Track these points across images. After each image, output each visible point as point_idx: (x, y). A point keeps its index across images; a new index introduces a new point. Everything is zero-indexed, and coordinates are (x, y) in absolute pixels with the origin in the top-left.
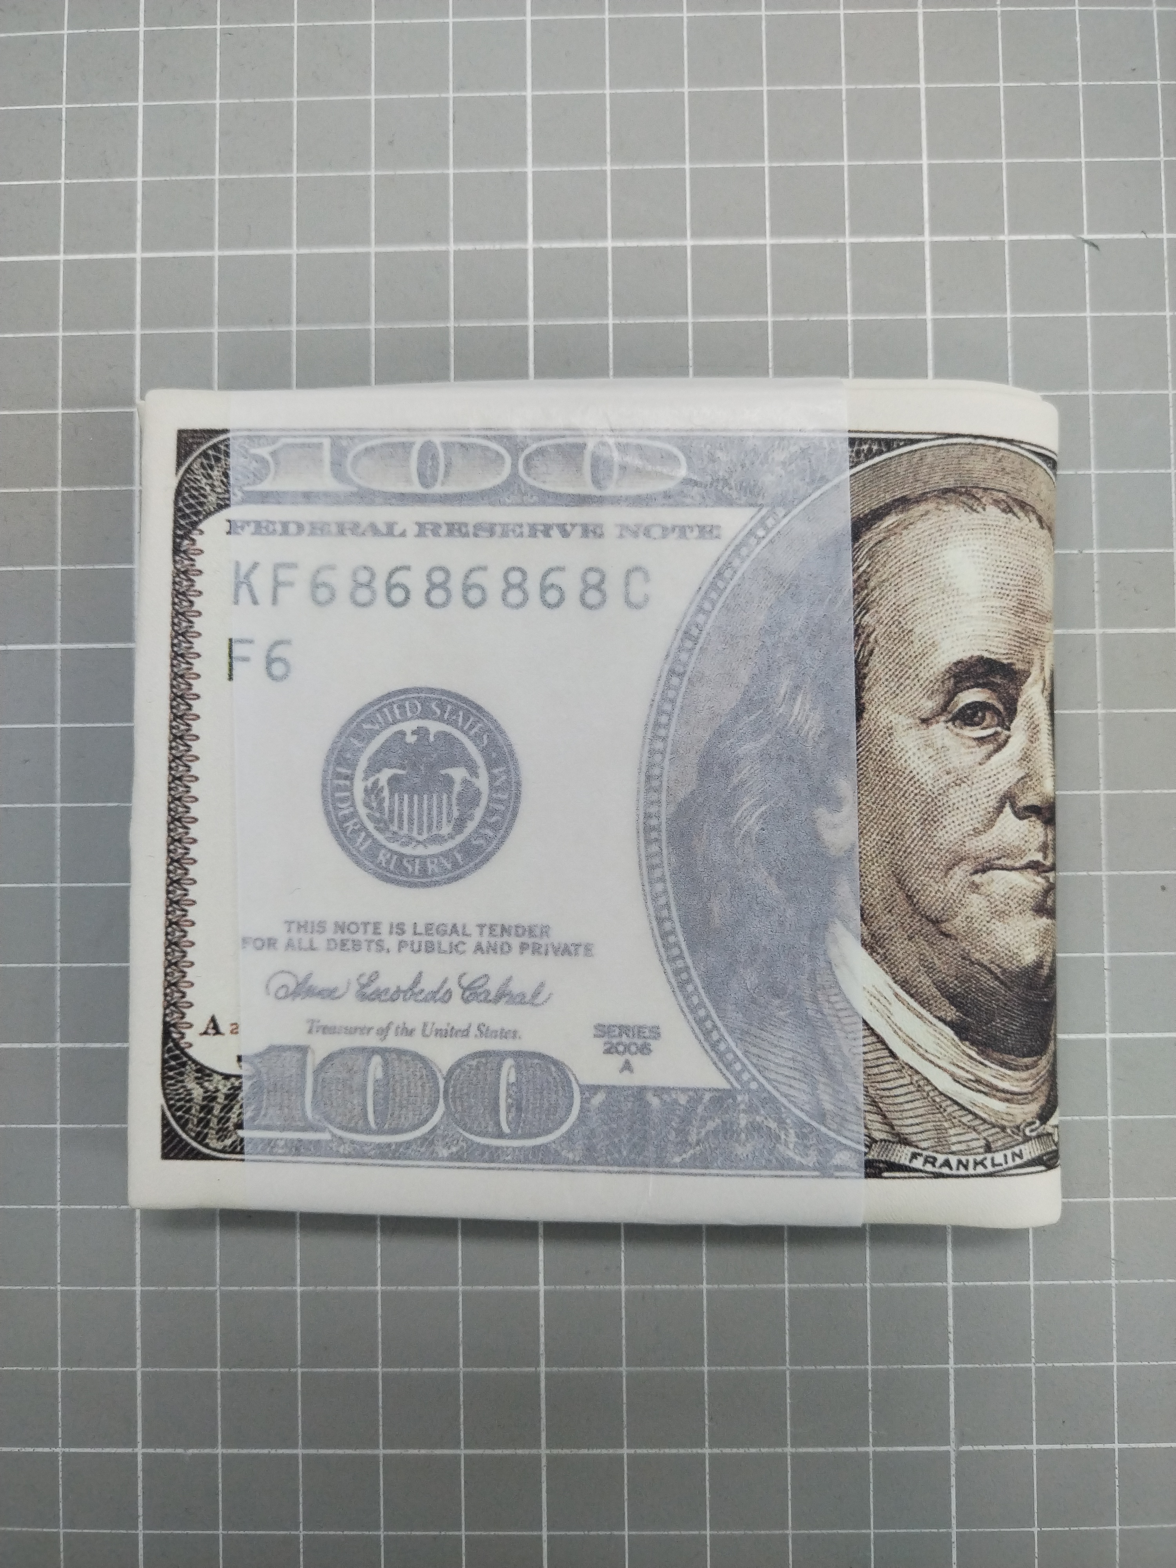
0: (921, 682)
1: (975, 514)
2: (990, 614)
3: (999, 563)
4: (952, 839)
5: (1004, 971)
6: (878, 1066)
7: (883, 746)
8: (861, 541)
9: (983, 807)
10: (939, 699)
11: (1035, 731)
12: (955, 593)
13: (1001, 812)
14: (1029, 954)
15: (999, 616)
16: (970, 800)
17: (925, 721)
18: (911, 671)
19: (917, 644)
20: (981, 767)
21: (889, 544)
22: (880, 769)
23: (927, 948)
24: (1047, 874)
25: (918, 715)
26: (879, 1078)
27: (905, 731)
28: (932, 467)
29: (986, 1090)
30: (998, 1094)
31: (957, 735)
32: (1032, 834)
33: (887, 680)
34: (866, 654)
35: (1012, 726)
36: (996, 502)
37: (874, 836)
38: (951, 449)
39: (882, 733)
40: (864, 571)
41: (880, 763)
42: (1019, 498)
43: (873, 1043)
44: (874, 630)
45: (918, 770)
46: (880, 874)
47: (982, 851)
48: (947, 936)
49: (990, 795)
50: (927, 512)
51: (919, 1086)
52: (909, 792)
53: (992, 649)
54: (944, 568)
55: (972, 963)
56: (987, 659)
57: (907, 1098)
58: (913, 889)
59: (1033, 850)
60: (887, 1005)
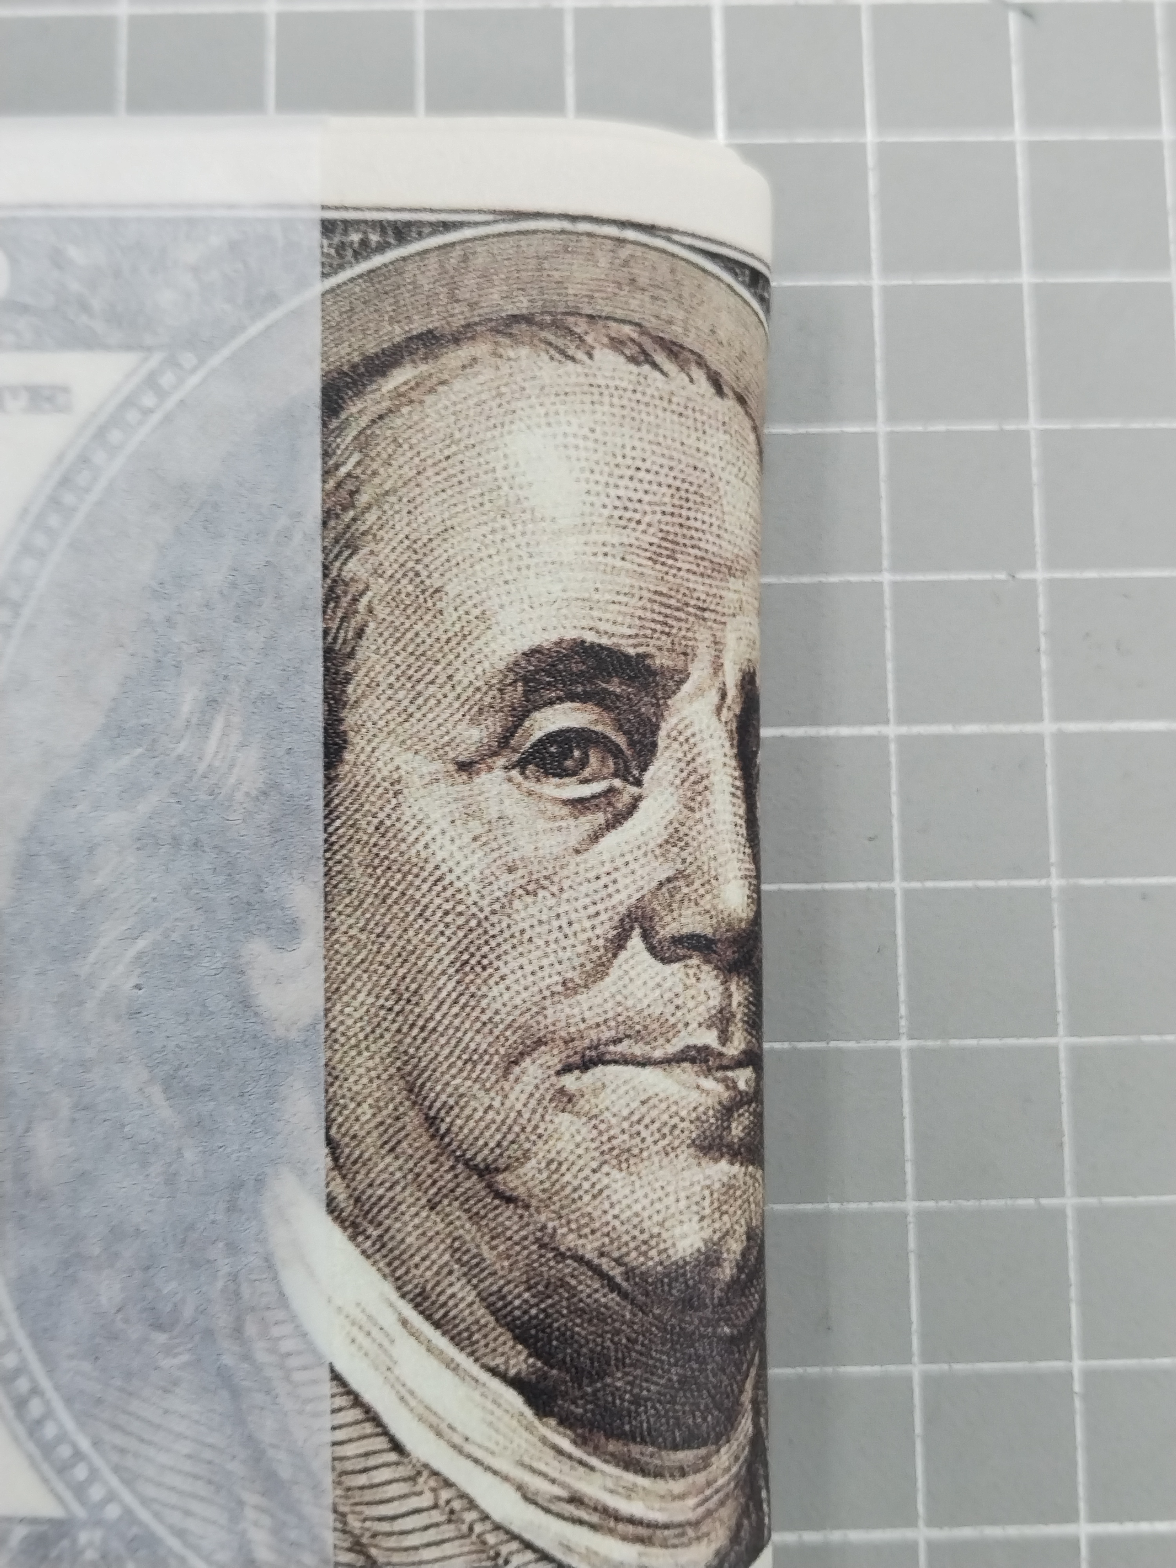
0: (459, 689)
1: (570, 365)
2: (600, 558)
3: (619, 459)
4: (518, 1001)
5: (629, 1273)
6: (365, 1470)
7: (381, 816)
8: (343, 416)
9: (583, 937)
10: (494, 724)
11: (699, 788)
12: (527, 516)
13: (621, 947)
14: (685, 1236)
15: (619, 563)
16: (555, 924)
17: (466, 767)
18: (438, 668)
19: (450, 616)
20: (579, 858)
21: (399, 422)
22: (377, 861)
23: (468, 1226)
24: (730, 1074)
25: (452, 755)
26: (369, 1495)
27: (424, 786)
28: (485, 276)
29: (595, 1518)
30: (621, 1527)
31: (530, 794)
32: (692, 992)
33: (391, 686)
34: (350, 634)
35: (647, 777)
36: (617, 344)
37: (361, 997)
38: (524, 241)
39: (380, 791)
40: (349, 475)
41: (375, 850)
42: (666, 336)
43: (357, 1423)
44: (367, 588)
45: (451, 864)
46: (373, 1074)
47: (582, 1026)
48: (510, 1200)
49: (598, 914)
50: (475, 360)
51: (452, 1512)
52: (432, 907)
53: (602, 626)
54: (506, 468)
55: (561, 1256)
56: (592, 645)
57: (432, 1535)
58: (438, 1104)
59: (694, 1025)
60: (386, 1343)
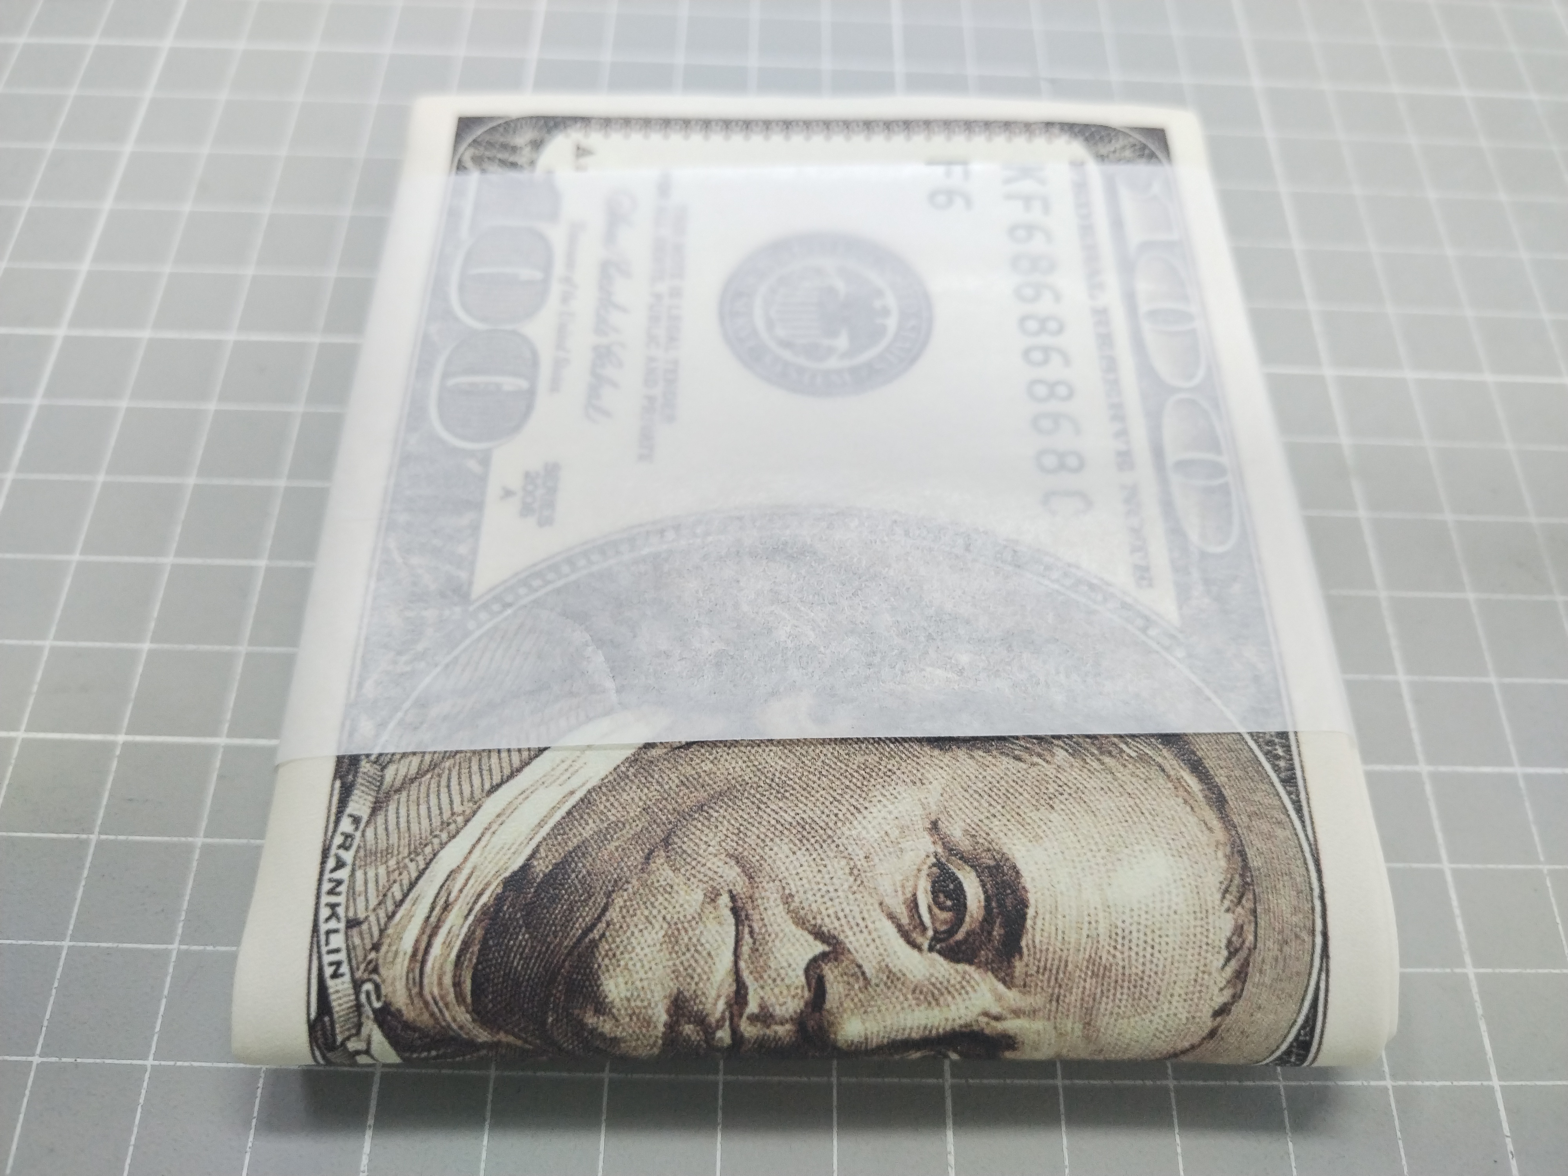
0: (986, 821)
1: (1218, 896)
2: (1087, 919)
3: (1158, 932)
4: (779, 863)
5: (594, 944)
6: (481, 770)
7: (898, 772)
8: (1160, 746)
9: (823, 909)
10: (965, 845)
11: (930, 998)
12: (1110, 866)
13: (816, 938)
14: (617, 986)
15: (1085, 932)
16: (831, 889)
17: (935, 826)
18: (999, 807)
19: (1035, 815)
20: (877, 906)
21: (1161, 781)
22: (868, 770)
23: (632, 832)
24: (727, 1023)
25: (943, 819)
26: (464, 771)
27: (920, 800)
28: (1270, 836)
29: (433, 919)
30: (425, 938)
31: (919, 870)
32: (785, 992)
33: (985, 777)
34: (1016, 752)
35: (935, 956)
36: (1239, 930)
37: (781, 762)
38: (1300, 862)
39: (915, 772)
40: (1122, 751)
41: (876, 770)
42: (1250, 969)
43: (511, 765)
44: (1047, 762)
45: (870, 817)
46: (731, 771)
47: (762, 908)
48: (648, 858)
49: (839, 919)
50: (1210, 830)
51: (449, 824)
52: (840, 807)
53: (1039, 922)
54: (1141, 851)
55: (609, 895)
56: (1025, 914)
57: (435, 811)
58: (711, 811)
59: (762, 994)
60: (559, 782)
